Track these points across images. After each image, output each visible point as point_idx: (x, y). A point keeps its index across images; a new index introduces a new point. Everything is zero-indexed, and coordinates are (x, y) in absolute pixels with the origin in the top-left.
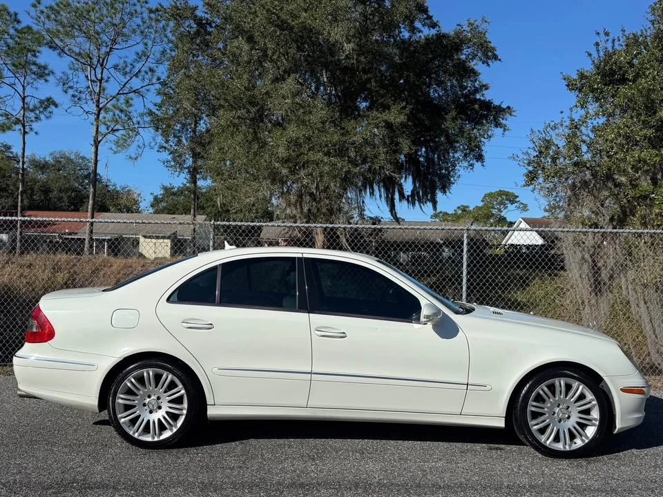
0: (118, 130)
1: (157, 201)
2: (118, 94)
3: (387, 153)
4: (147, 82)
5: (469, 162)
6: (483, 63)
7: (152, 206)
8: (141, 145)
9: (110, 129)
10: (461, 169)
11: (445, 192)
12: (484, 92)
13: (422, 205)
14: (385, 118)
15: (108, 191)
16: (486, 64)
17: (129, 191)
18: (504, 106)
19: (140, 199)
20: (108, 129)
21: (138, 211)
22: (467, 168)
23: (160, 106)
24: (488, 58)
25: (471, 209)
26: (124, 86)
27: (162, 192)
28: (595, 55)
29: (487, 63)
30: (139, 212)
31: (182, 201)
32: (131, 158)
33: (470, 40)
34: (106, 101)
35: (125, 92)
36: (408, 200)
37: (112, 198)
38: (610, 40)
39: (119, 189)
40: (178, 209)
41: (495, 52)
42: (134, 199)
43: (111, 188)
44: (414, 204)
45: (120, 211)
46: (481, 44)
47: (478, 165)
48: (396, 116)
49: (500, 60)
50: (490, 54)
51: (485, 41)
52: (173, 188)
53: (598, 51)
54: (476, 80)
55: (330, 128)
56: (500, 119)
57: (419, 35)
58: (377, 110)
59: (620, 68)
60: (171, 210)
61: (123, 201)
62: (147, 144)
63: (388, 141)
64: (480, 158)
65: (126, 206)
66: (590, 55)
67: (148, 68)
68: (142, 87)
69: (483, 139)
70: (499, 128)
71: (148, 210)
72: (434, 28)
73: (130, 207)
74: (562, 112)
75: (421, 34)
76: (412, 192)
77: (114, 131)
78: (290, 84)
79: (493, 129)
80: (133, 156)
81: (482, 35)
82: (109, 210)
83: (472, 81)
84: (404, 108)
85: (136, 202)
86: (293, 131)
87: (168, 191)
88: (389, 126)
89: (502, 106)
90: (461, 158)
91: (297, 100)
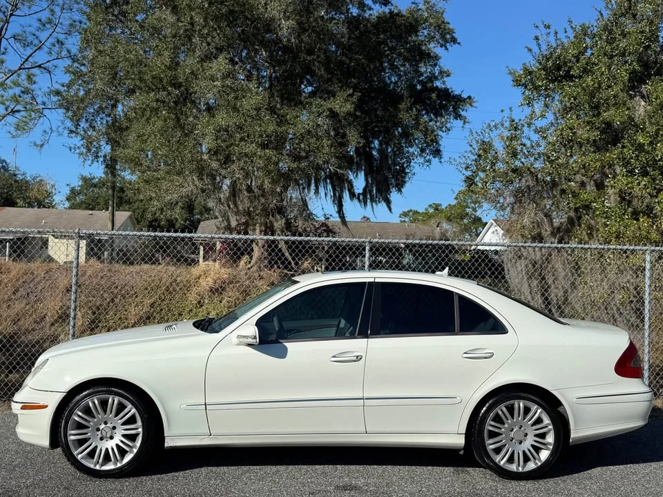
0: (18, 111)
1: (74, 193)
2: (20, 69)
3: (332, 146)
4: (54, 56)
5: (425, 158)
6: (441, 47)
7: (67, 199)
8: (47, 130)
9: (10, 110)
10: (416, 166)
11: (400, 191)
12: (445, 79)
13: (374, 204)
14: (329, 106)
15: (16, 181)
16: (444, 48)
17: (41, 181)
18: (465, 96)
19: (53, 190)
20: (6, 109)
21: (51, 206)
22: (423, 164)
23: (69, 86)
24: (446, 41)
25: (443, 207)
26: (27, 60)
27: (80, 183)
28: (536, 49)
29: (446, 47)
30: (53, 207)
31: (104, 195)
32: (35, 144)
33: (426, 20)
34: (5, 78)
35: (26, 66)
36: (359, 198)
37: (20, 189)
38: (552, 33)
39: (29, 178)
40: (98, 204)
41: (454, 35)
42: (47, 191)
43: (20, 177)
44: (365, 204)
45: (30, 205)
46: (439, 26)
47: (435, 161)
48: (342, 104)
49: (459, 43)
50: (448, 36)
51: (443, 22)
52: (94, 178)
53: (539, 45)
54: (436, 65)
55: (265, 116)
56: (460, 110)
57: (368, 12)
58: (321, 98)
59: (565, 63)
60: (91, 205)
61: (33, 194)
62: (54, 129)
63: (332, 133)
64: (437, 153)
65: (37, 200)
66: (530, 50)
67: (56, 40)
68: (48, 61)
69: (440, 133)
70: (459, 121)
71: (64, 205)
72: (386, 6)
73: (43, 201)
74: (502, 111)
75: (371, 12)
76: (365, 190)
77: (13, 112)
78: (220, 64)
79: (452, 121)
80: (39, 142)
81: (440, 15)
82: (17, 203)
83: (431, 65)
84: (351, 95)
85: (49, 195)
86: (222, 119)
87: (88, 182)
88: (333, 115)
89: (462, 96)
90: (416, 153)
91: (228, 82)
